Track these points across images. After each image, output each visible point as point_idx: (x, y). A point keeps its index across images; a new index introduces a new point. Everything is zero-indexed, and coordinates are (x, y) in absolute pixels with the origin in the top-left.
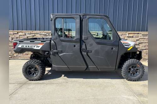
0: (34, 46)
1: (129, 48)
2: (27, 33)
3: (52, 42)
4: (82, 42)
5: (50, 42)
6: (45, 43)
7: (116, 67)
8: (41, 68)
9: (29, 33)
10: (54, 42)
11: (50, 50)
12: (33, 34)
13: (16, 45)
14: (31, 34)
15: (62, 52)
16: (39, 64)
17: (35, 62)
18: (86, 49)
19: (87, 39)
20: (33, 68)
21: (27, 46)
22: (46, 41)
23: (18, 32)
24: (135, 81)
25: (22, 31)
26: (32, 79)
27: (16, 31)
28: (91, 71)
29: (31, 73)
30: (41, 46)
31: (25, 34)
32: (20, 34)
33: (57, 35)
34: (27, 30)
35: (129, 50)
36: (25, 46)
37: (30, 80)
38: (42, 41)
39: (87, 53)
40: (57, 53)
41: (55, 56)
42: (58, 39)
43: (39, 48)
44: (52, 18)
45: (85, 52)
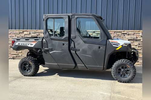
0: (28, 44)
1: (118, 47)
2: (32, 32)
3: (44, 40)
4: (71, 40)
5: (42, 40)
6: (38, 41)
7: (105, 67)
8: (34, 64)
9: (34, 32)
10: (46, 40)
11: (42, 48)
12: (37, 33)
13: (14, 43)
14: (35, 33)
15: (52, 50)
16: (32, 61)
17: (29, 59)
18: (75, 48)
19: (75, 38)
20: (27, 64)
21: (23, 44)
22: (39, 39)
23: (23, 31)
24: (126, 83)
25: (27, 30)
26: (26, 74)
27: (21, 31)
28: (79, 69)
29: (26, 69)
30: (34, 44)
31: (30, 33)
32: (25, 33)
33: (48, 34)
34: (31, 29)
35: (118, 49)
36: (21, 44)
37: (25, 76)
38: (35, 40)
39: (75, 52)
40: (48, 51)
41: (46, 53)
42: (49, 38)
43: (32, 46)
44: (44, 18)
45: (73, 50)
